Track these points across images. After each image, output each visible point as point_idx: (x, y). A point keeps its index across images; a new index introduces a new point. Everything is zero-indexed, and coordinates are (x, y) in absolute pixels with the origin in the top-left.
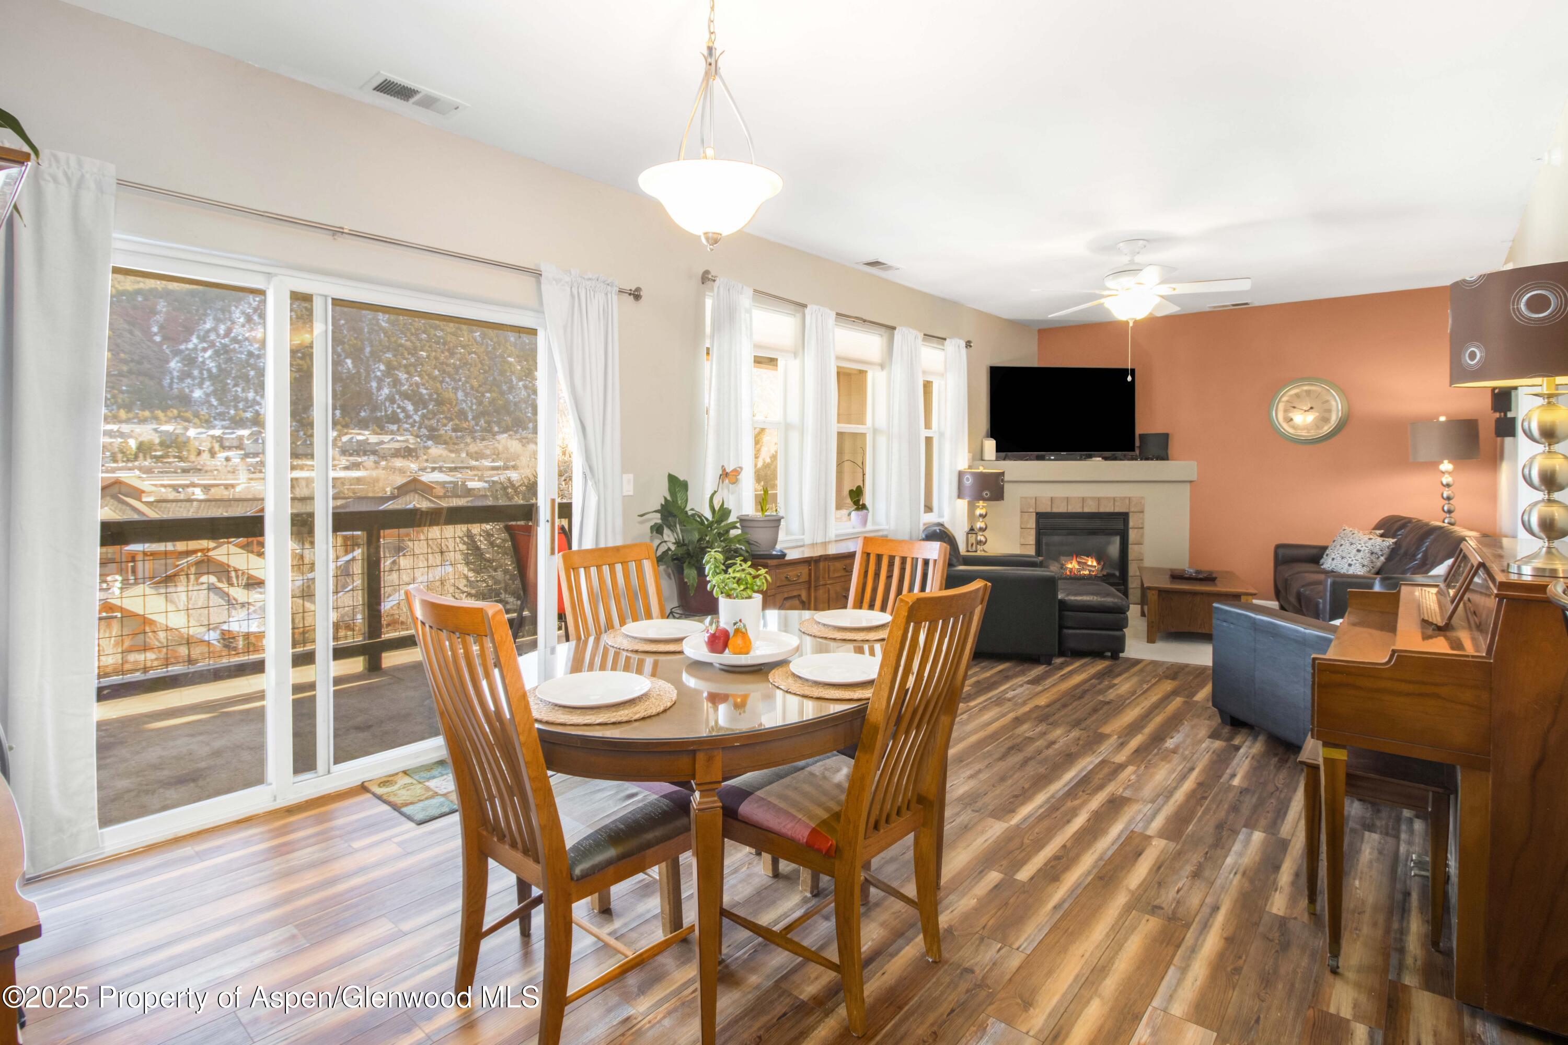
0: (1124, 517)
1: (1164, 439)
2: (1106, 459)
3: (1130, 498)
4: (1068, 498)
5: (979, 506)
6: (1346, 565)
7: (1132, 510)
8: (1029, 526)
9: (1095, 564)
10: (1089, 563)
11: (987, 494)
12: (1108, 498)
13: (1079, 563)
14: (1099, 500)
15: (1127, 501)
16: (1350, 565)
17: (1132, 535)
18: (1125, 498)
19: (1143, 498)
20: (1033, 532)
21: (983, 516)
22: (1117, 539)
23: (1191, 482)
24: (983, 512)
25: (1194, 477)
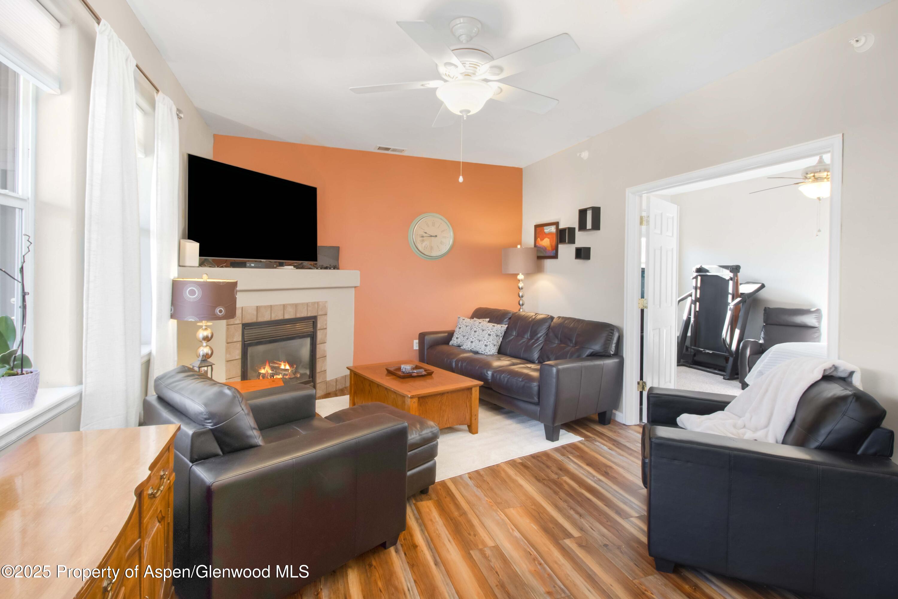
0: (313, 320)
1: (336, 251)
2: (297, 267)
3: (318, 303)
4: (271, 305)
5: (201, 327)
6: (484, 346)
7: (320, 313)
8: (235, 340)
9: (288, 367)
10: (282, 367)
11: (221, 311)
12: (302, 304)
13: (272, 368)
14: (296, 306)
15: (316, 305)
16: (486, 346)
17: (320, 335)
18: (315, 303)
19: (326, 302)
20: (239, 346)
21: (207, 339)
22: (308, 341)
23: (355, 287)
24: (208, 333)
25: (358, 284)
